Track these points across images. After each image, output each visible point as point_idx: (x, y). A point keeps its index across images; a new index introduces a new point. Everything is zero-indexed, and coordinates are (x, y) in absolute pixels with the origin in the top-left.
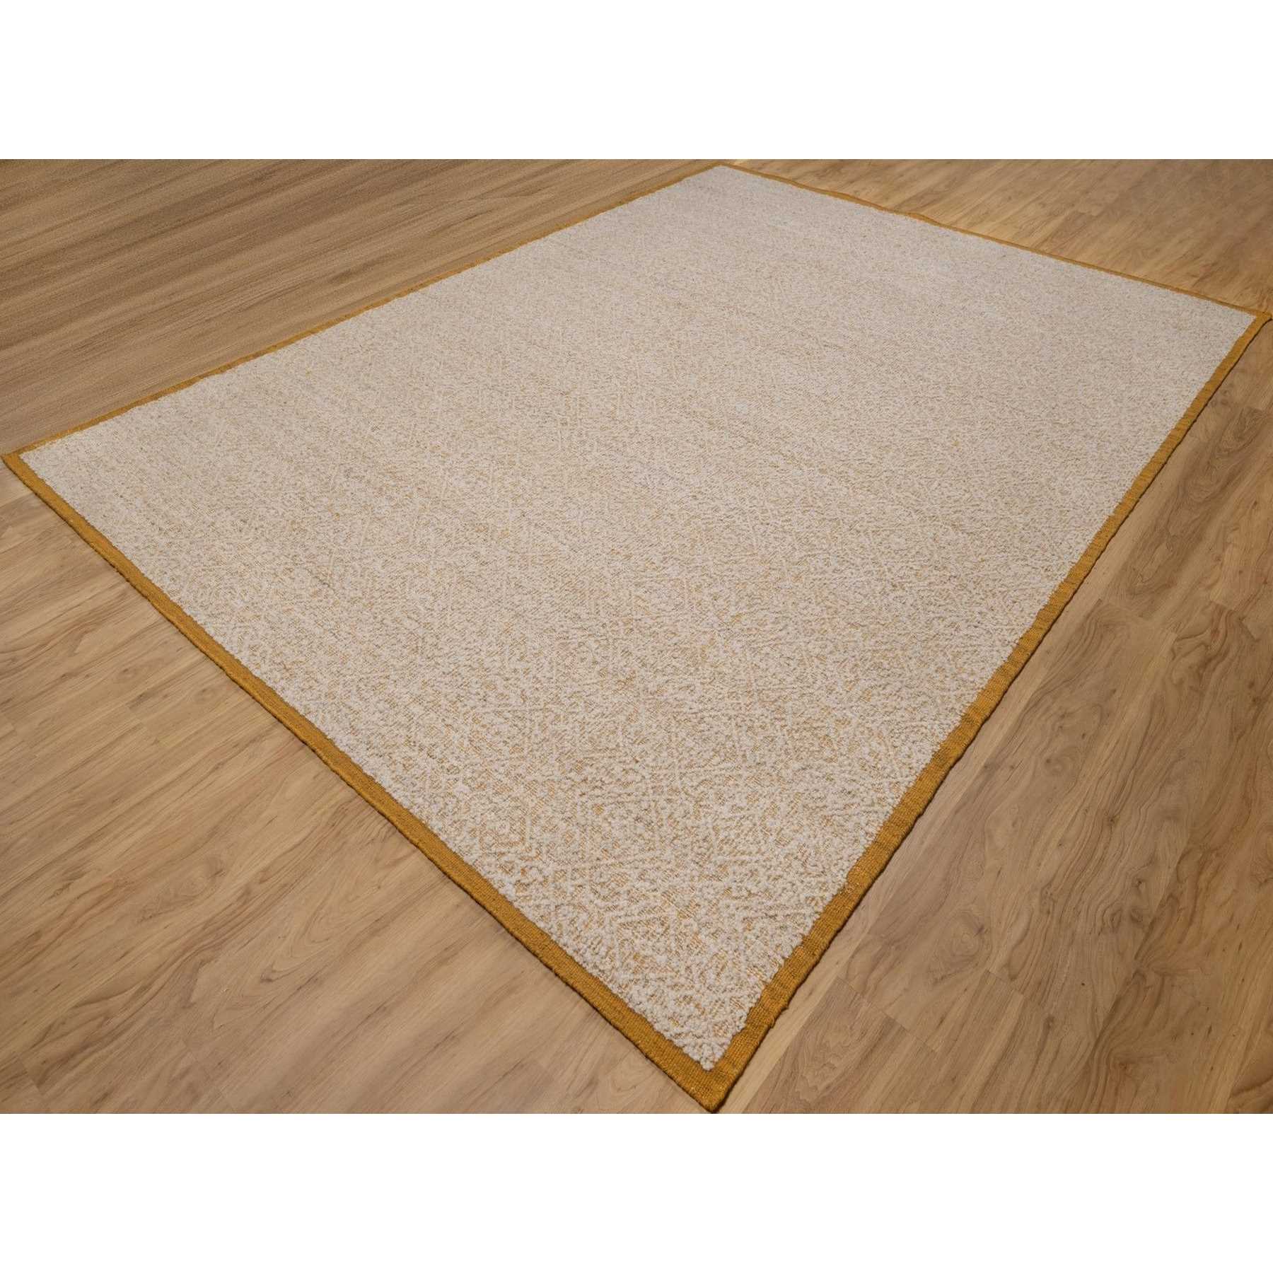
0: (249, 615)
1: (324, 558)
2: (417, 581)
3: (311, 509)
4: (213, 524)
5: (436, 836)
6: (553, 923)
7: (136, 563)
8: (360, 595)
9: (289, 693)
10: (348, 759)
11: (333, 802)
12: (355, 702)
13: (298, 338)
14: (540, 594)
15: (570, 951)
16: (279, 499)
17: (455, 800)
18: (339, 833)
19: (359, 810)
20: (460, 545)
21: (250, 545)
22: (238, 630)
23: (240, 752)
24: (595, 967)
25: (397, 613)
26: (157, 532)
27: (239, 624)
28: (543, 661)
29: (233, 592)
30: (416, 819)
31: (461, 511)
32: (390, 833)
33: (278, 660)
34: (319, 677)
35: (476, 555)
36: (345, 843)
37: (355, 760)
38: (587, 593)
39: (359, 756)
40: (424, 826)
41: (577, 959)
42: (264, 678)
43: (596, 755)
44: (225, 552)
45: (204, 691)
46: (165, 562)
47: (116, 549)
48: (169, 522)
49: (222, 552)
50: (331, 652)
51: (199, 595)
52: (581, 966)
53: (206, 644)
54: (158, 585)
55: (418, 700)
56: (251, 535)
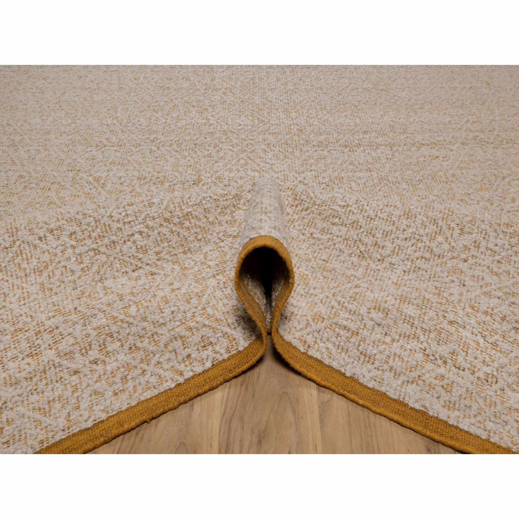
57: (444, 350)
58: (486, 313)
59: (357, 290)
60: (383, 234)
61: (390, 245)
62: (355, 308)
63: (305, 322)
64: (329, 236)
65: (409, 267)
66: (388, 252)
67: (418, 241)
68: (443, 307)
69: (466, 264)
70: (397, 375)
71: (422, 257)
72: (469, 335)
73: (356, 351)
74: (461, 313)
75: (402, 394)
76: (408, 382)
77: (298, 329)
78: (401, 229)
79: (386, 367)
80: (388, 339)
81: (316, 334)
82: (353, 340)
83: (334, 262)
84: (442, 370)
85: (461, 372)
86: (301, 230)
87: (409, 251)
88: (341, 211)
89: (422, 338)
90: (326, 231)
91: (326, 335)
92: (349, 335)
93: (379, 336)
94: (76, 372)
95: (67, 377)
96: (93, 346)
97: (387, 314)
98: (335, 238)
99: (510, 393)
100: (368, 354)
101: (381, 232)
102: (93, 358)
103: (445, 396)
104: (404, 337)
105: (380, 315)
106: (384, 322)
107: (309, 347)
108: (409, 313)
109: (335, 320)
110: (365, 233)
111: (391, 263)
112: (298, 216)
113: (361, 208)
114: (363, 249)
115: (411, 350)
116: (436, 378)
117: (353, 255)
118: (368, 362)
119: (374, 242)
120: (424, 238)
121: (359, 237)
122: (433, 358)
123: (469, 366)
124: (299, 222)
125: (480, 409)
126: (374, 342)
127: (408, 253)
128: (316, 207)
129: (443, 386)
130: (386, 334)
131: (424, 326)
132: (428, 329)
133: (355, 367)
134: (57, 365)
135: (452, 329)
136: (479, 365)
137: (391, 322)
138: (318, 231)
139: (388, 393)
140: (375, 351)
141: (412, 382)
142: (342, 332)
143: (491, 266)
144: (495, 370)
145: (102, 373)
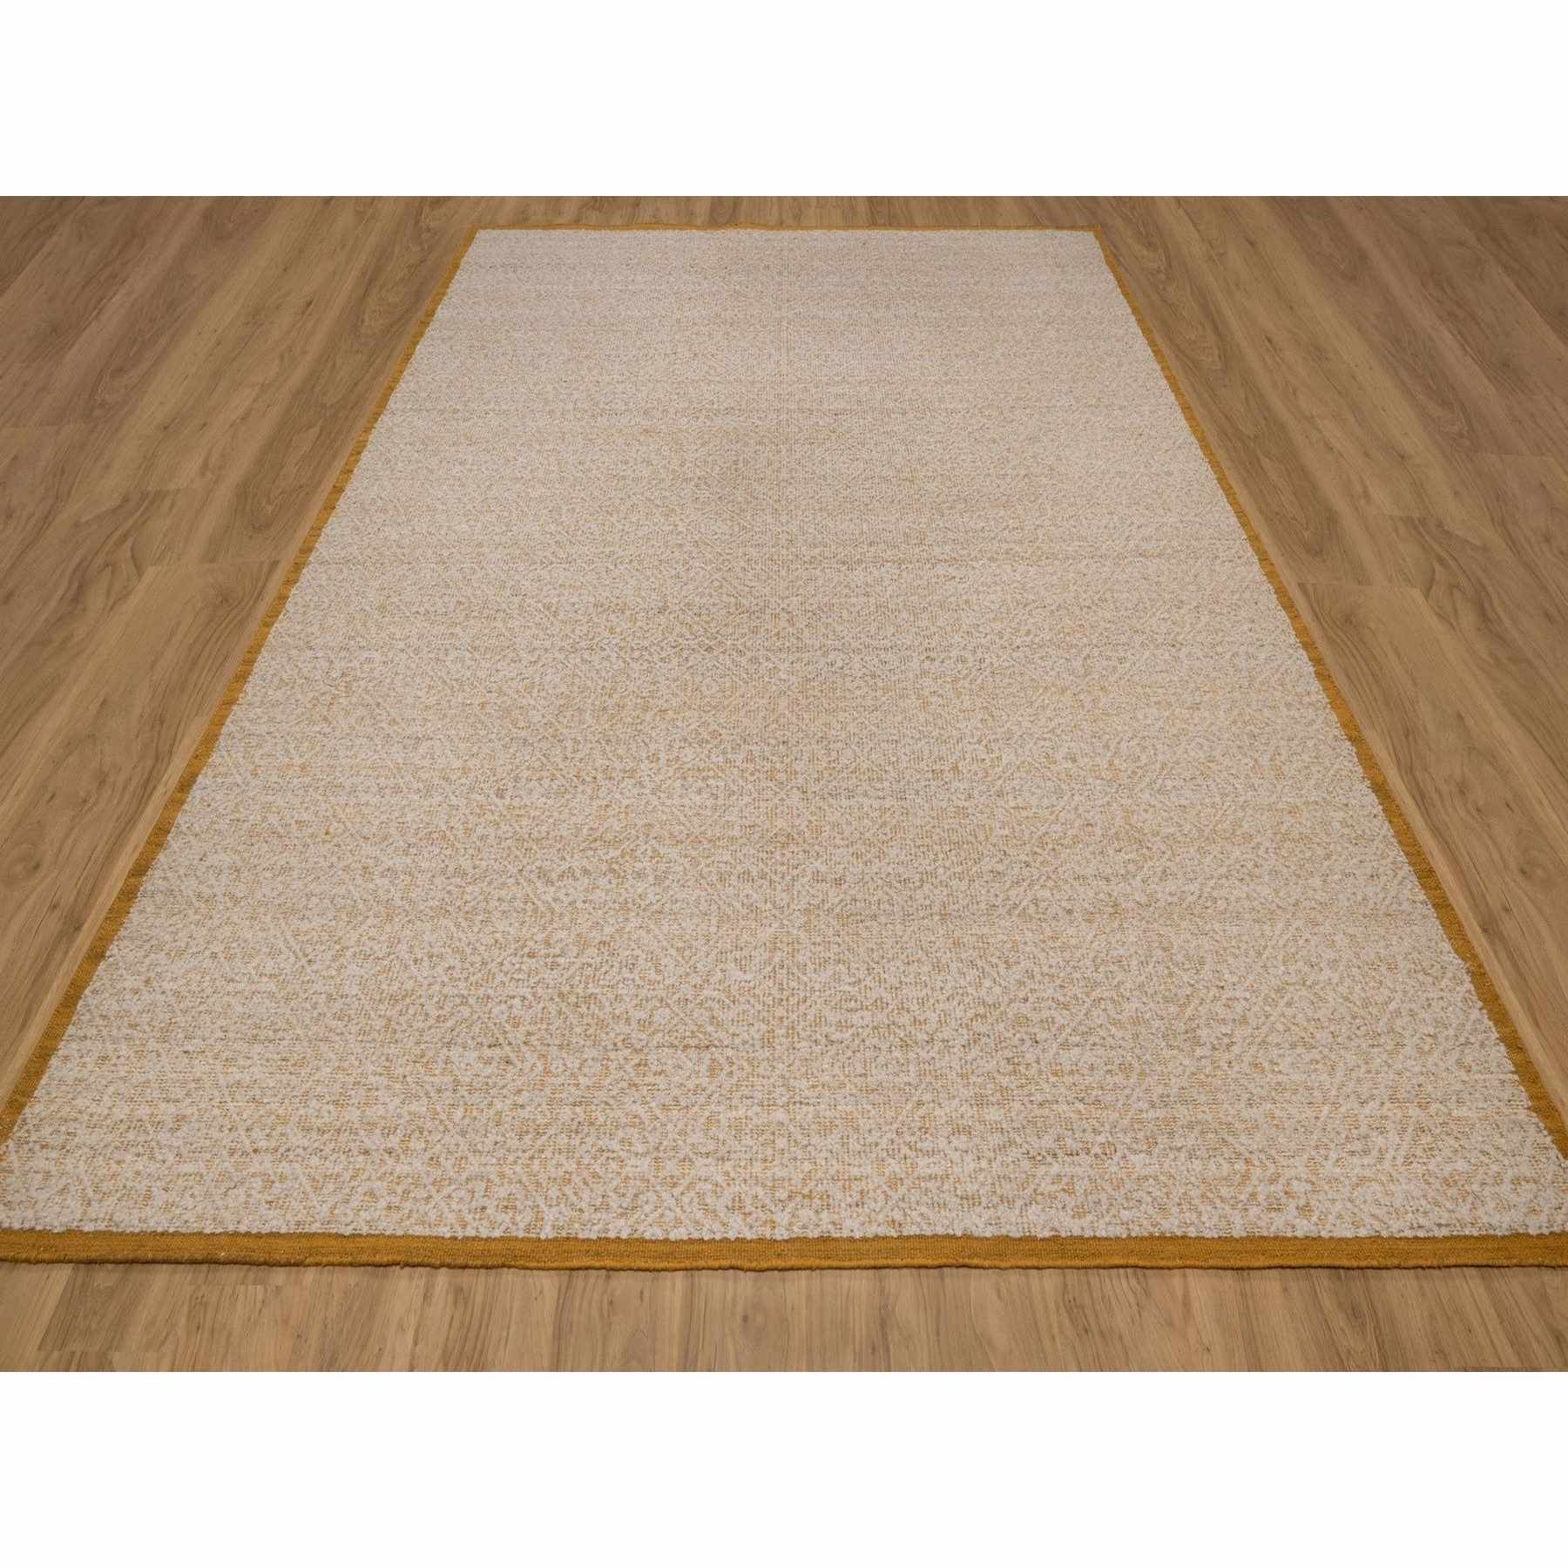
0: (671, 1167)
1: (663, 1015)
2: (800, 958)
3: (561, 960)
4: (456, 1082)
5: (1183, 1237)
6: (1368, 1220)
7: (419, 1230)
8: (764, 1027)
9: (848, 1223)
10: (1006, 1239)
11: (1052, 1306)
12: (924, 1166)
13: (219, 721)
14: (934, 874)
15: (1409, 1234)
16: (500, 977)
17: (1151, 1180)
18: (1102, 1334)
19: (1085, 1287)
20: (788, 878)
21: (547, 1072)
22: (686, 1199)
23: (887, 1350)
24: (1440, 1225)
25: (833, 1017)
26: (390, 1161)
27: (677, 1191)
28: (1028, 949)
29: (612, 1155)
30: (1146, 1239)
31: (736, 832)
32: (1142, 1280)
33: (782, 1194)
34: (855, 1171)
35: (818, 877)
36: (1121, 1337)
37: (1016, 1234)
38: (972, 839)
39: (1013, 1223)
40: (1162, 1238)
41: (1421, 1234)
42: (797, 1231)
43: (1189, 1012)
44: (529, 1109)
45: (745, 1319)
46: (462, 1193)
47: (360, 1236)
48: (388, 1132)
49: (524, 1114)
50: (826, 1129)
51: (573, 1198)
52: (1429, 1238)
53: (670, 1255)
54: (497, 1234)
55: (981, 1101)
56: (531, 1058)
57: (1047, 1141)
58: (1071, 1072)
59: (922, 1112)
60: (918, 1003)
61: (933, 1014)
62: (931, 1145)
63: (883, 1196)
64: (851, 1031)
65: (966, 1037)
66: (934, 1026)
67: (962, 995)
68: (1026, 1091)
69: (1027, 1004)
70: (1010, 1203)
71: (976, 1015)
72: (1065, 1107)
73: (954, 1199)
74: (1046, 1087)
75: (1026, 1226)
76: (1026, 1205)
77: (877, 1210)
78: (938, 988)
79: (995, 1200)
80: (984, 1164)
81: (901, 1204)
82: (946, 1187)
83: (874, 1072)
84: (1055, 1169)
85: (1076, 1158)
86: (811, 1036)
87: (959, 1014)
88: (853, 990)
89: (1018, 1140)
90: (844, 1024)
91: (913, 1199)
92: (939, 1184)
93: (972, 1165)
94: (365, 1152)
95: (356, 1153)
96: (398, 1131)
97: (970, 1133)
98: (860, 1030)
99: (1132, 1157)
100: (970, 1194)
101: (915, 1001)
102: (390, 1146)
103: (1071, 1202)
104: (1000, 1150)
105: (964, 1138)
106: (971, 1145)
107: (900, 1225)
108: (993, 1118)
109: (915, 1175)
110: (896, 1011)
111: (943, 1041)
112: (796, 1014)
113: (877, 979)
114: (902, 1035)
115: (1013, 1162)
116: (1053, 1183)
117: (893, 1048)
118: (974, 1205)
119: (912, 1019)
120: (970, 990)
121: (891, 1019)
122: (1039, 1158)
123: (1080, 1145)
124: (802, 1023)
125: (1110, 1198)
126: (970, 1177)
127: (958, 1017)
128: (818, 993)
129: (1064, 1190)
130: (979, 1159)
131: (1015, 1125)
132: (1020, 1126)
133: (962, 1220)
134: (354, 1131)
135: (1046, 1112)
136: (1089, 1137)
137: (977, 1141)
138: (834, 1028)
139: (1010, 1234)
140: (976, 1187)
141: (1031, 1204)
142: (930, 1185)
143: (1055, 995)
144: (1108, 1135)
145: (390, 1171)
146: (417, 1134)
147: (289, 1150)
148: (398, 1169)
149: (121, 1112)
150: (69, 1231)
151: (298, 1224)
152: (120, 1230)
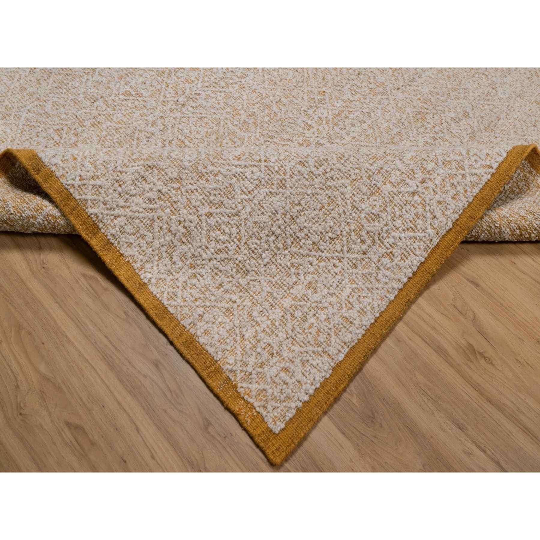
94: (414, 193)
95: (410, 199)
96: (415, 171)
102: (421, 179)
134: (397, 193)
145: (434, 187)
146: (425, 163)
147: (379, 234)
148: (437, 182)
149: (277, 314)
150: (334, 369)
151: (425, 250)
152: (356, 341)
